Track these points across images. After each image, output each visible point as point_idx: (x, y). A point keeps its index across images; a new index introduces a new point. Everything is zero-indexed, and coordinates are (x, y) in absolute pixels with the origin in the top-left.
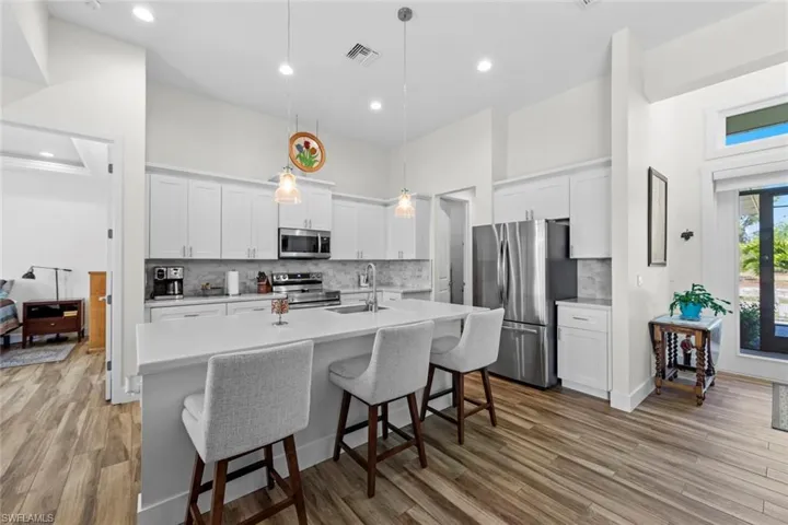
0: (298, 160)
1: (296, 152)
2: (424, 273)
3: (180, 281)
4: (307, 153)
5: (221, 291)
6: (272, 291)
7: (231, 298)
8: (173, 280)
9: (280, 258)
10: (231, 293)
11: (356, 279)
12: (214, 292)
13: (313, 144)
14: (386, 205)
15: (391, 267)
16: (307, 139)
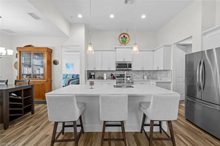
0: (121, 42)
1: (121, 39)
2: (168, 75)
3: (94, 75)
4: (124, 39)
5: (103, 78)
6: (115, 79)
7: (105, 80)
8: (92, 75)
9: (117, 70)
10: (105, 79)
11: (143, 76)
12: (101, 78)
13: (126, 36)
14: (154, 51)
15: (157, 73)
16: (124, 35)
